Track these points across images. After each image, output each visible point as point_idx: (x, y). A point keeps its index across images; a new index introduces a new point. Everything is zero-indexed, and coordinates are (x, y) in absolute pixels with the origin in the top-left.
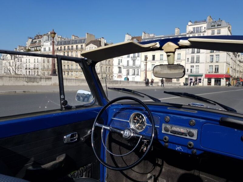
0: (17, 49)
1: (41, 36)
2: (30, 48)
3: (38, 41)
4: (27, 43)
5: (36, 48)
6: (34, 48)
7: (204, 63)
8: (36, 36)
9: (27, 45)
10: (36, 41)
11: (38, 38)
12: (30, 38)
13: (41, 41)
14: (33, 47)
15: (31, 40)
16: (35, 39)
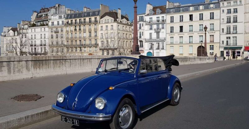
0: (21, 24)
1: (47, 9)
2: (35, 23)
3: (44, 14)
4: (32, 17)
5: (42, 23)
6: (40, 23)
7: (242, 33)
8: (42, 10)
9: (32, 20)
10: (42, 15)
11: (44, 12)
12: (35, 12)
13: (49, 14)
14: (38, 22)
15: (36, 14)
16: (40, 12)
